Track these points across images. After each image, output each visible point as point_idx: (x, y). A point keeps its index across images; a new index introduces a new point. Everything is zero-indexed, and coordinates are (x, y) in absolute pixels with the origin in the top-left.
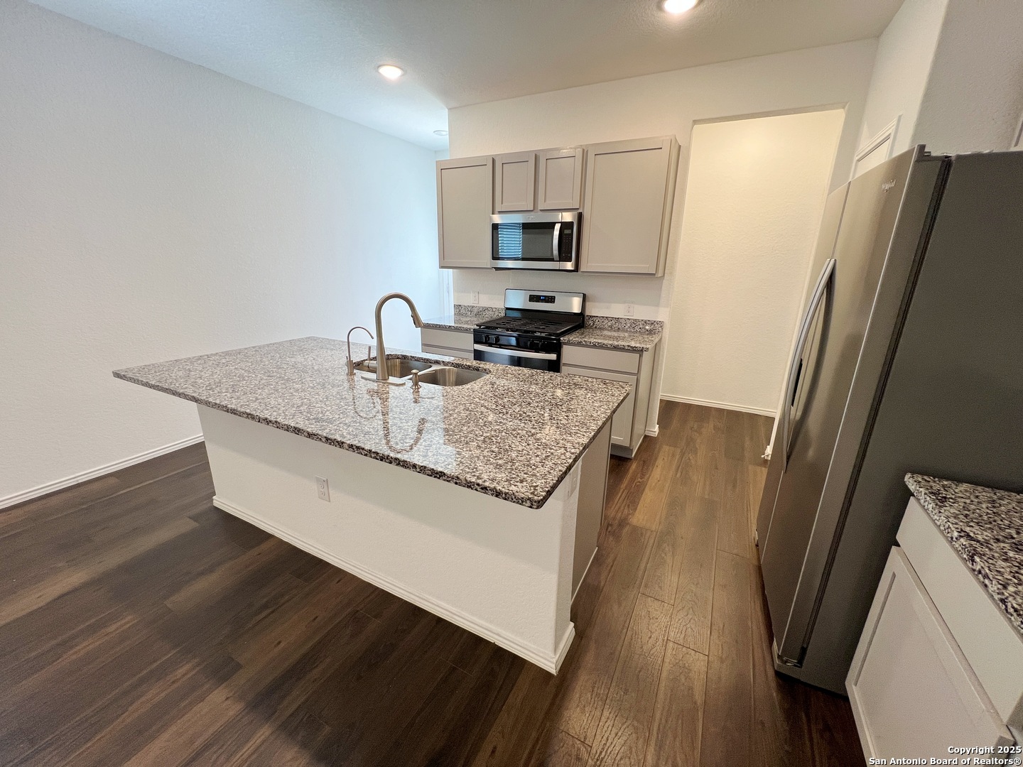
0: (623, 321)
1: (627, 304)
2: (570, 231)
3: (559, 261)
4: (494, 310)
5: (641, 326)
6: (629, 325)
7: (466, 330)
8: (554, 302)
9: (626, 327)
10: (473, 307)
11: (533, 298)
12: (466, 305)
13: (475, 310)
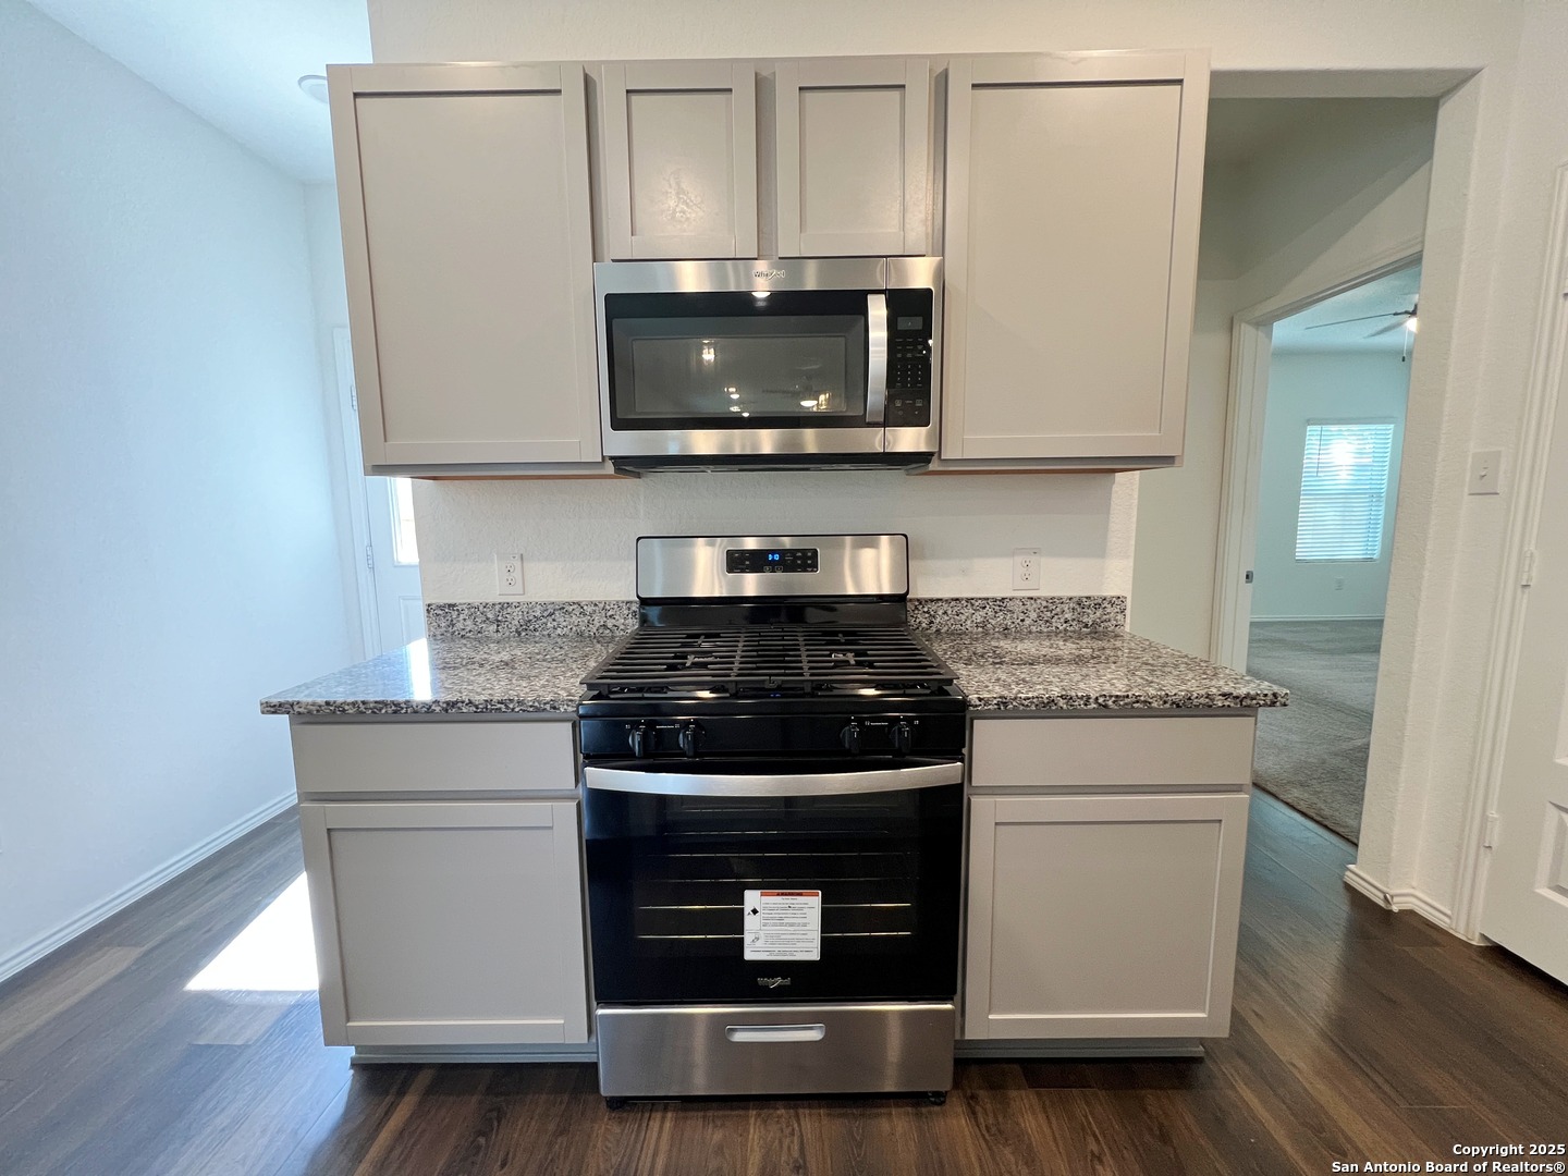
0: (1017, 607)
1: (1019, 559)
2: (919, 320)
3: (885, 425)
4: (589, 609)
5: (1068, 616)
6: (1034, 615)
7: (539, 713)
8: (814, 567)
9: (1027, 622)
10: (504, 606)
11: (738, 562)
12: (476, 601)
13: (516, 618)
